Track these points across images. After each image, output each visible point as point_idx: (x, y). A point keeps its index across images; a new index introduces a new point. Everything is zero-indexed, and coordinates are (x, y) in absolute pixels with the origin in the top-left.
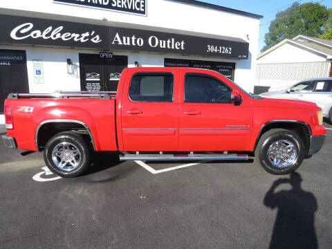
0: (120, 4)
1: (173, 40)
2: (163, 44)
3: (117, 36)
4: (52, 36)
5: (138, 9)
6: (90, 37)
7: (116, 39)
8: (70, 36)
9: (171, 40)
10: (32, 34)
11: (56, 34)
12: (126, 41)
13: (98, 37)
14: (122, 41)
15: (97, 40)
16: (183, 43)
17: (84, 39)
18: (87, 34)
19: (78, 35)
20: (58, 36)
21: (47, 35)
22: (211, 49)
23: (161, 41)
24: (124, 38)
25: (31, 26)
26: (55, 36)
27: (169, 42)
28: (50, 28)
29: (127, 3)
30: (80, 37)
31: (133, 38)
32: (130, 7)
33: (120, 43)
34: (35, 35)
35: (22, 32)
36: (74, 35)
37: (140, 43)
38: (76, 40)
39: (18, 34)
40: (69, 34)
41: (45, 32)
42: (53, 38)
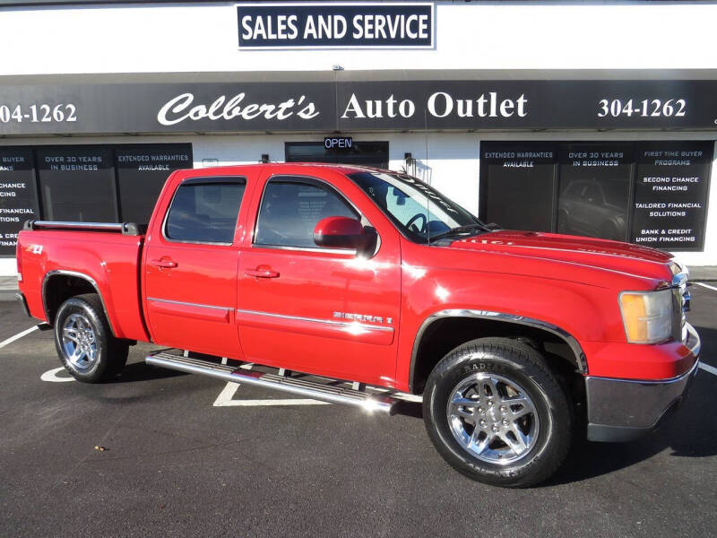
0: (372, 31)
1: (494, 96)
2: (465, 109)
3: (354, 100)
4: (225, 114)
5: (413, 36)
6: (296, 108)
7: (352, 107)
8: (258, 110)
9: (488, 97)
10: (191, 114)
11: (233, 108)
12: (374, 110)
13: (311, 107)
14: (364, 109)
15: (309, 112)
16: (521, 101)
17: (285, 113)
18: (290, 103)
19: (272, 107)
20: (236, 112)
21: (216, 113)
22: (613, 108)
23: (460, 103)
24: (369, 104)
25: (191, 97)
26: (230, 113)
27: (481, 101)
28: (222, 99)
29: (386, 28)
30: (277, 109)
31: (391, 102)
32: (393, 35)
33: (360, 115)
34: (196, 114)
35: (176, 110)
36: (264, 107)
37: (407, 111)
38: (268, 116)
39: (170, 116)
40: (256, 107)
41: (213, 108)
42: (227, 117)
